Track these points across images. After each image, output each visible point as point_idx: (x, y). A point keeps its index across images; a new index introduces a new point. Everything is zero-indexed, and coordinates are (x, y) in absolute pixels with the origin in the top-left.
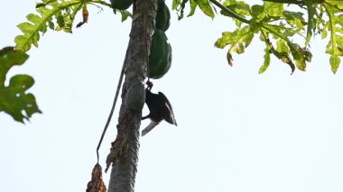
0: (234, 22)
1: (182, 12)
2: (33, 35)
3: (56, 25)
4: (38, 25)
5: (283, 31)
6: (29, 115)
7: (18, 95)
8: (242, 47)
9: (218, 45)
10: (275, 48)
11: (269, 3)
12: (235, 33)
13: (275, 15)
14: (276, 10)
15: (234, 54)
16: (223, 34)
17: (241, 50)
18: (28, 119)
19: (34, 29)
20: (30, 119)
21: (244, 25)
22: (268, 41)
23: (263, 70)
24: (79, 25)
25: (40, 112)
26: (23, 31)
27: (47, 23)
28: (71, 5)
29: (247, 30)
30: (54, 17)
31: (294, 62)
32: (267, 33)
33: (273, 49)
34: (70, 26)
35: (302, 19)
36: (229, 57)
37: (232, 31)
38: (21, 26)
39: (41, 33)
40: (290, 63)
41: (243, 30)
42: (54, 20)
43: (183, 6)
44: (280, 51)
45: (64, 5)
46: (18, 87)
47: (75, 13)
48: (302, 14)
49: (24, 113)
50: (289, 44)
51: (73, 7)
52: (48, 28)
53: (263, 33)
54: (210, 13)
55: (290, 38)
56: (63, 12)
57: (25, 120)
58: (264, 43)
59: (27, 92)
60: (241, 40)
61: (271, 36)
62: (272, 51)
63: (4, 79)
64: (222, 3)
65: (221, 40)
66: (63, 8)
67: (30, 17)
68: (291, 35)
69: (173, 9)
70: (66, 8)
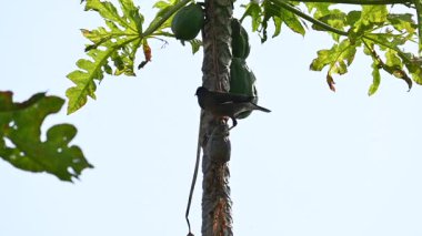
0: (331, 37)
1: (265, 32)
2: (88, 85)
3: (114, 69)
4: (92, 72)
5: (390, 40)
6: (78, 172)
7: (60, 150)
8: (343, 65)
9: (314, 67)
10: (384, 61)
11: (368, 7)
12: (333, 50)
13: (378, 20)
14: (378, 14)
15: (335, 76)
16: (319, 53)
17: (343, 70)
18: (76, 177)
19: (88, 77)
20: (80, 177)
21: (342, 38)
22: (374, 54)
23: (373, 90)
24: (141, 66)
25: (91, 166)
26: (75, 82)
27: (103, 68)
28: (128, 42)
29: (347, 44)
30: (109, 59)
31: (410, 76)
32: (372, 45)
33: (381, 62)
34: (131, 67)
35: (411, 21)
36: (330, 80)
37: (329, 48)
38: (71, 76)
39: (96, 81)
40: (405, 77)
41: (342, 44)
42: (111, 63)
43: (265, 25)
44: (390, 64)
45: (120, 43)
46: (58, 140)
47: (134, 51)
48: (411, 15)
49: (70, 170)
50: (401, 54)
51: (131, 44)
52: (105, 74)
53: (366, 45)
54: (299, 29)
55: (400, 47)
56: (120, 52)
57: (73, 179)
58: (370, 57)
59: (70, 145)
60: (341, 58)
61: (377, 48)
62: (380, 65)
63: (39, 133)
64: (311, 16)
65: (317, 60)
66: (119, 47)
67: (81, 63)
68: (402, 43)
69: (254, 30)
70: (123, 46)
